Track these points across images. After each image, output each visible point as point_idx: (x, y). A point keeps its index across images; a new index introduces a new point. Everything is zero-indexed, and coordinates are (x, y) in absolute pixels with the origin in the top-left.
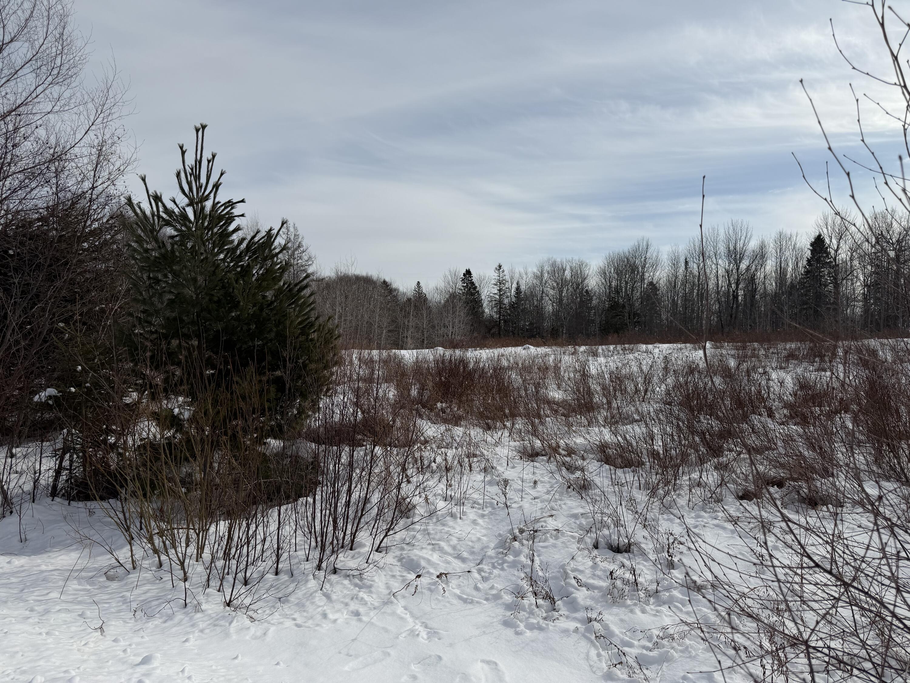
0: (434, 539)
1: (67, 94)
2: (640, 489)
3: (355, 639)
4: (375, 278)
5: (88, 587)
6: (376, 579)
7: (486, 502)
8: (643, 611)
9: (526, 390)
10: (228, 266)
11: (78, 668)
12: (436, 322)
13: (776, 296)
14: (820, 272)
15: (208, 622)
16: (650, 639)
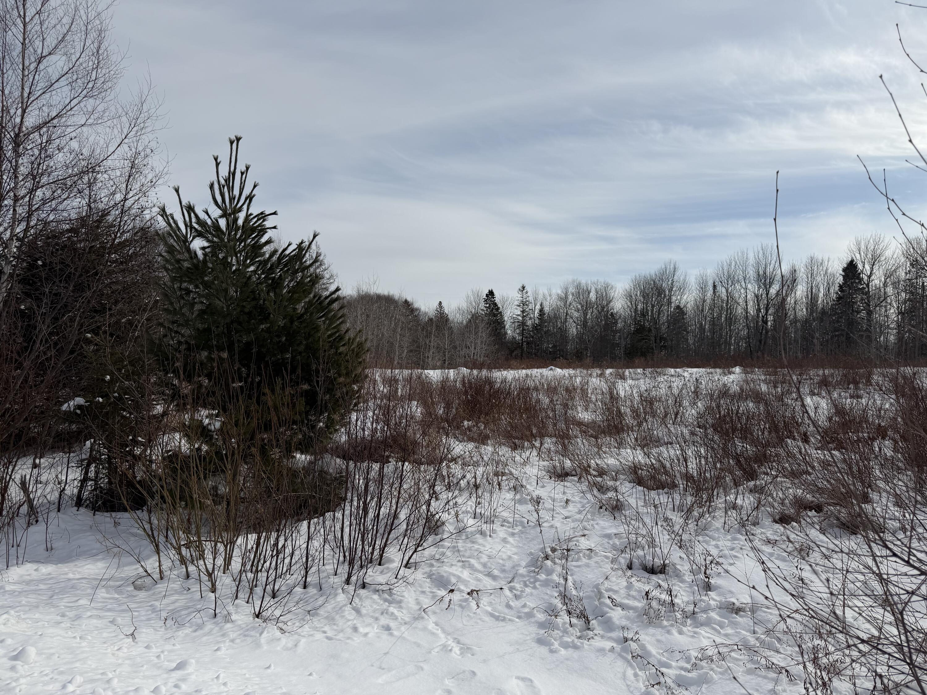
0: (464, 556)
1: (100, 108)
2: (674, 511)
3: (388, 653)
4: (396, 298)
5: (116, 596)
6: (405, 594)
7: (517, 521)
8: (681, 633)
9: (554, 410)
10: (259, 278)
11: (114, 671)
12: (457, 343)
13: (806, 321)
14: (853, 298)
15: (239, 632)
16: (688, 660)
